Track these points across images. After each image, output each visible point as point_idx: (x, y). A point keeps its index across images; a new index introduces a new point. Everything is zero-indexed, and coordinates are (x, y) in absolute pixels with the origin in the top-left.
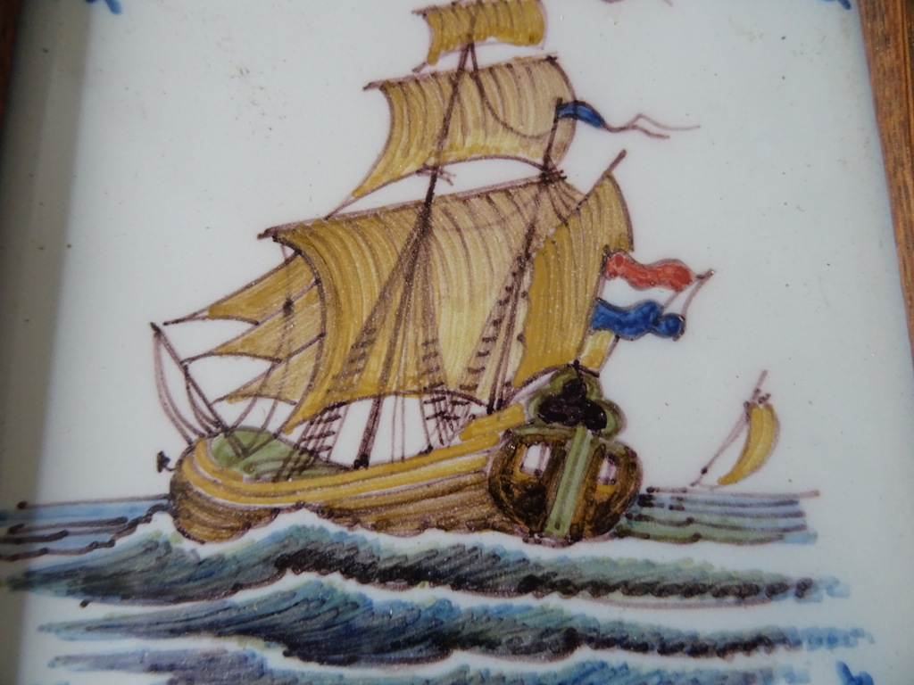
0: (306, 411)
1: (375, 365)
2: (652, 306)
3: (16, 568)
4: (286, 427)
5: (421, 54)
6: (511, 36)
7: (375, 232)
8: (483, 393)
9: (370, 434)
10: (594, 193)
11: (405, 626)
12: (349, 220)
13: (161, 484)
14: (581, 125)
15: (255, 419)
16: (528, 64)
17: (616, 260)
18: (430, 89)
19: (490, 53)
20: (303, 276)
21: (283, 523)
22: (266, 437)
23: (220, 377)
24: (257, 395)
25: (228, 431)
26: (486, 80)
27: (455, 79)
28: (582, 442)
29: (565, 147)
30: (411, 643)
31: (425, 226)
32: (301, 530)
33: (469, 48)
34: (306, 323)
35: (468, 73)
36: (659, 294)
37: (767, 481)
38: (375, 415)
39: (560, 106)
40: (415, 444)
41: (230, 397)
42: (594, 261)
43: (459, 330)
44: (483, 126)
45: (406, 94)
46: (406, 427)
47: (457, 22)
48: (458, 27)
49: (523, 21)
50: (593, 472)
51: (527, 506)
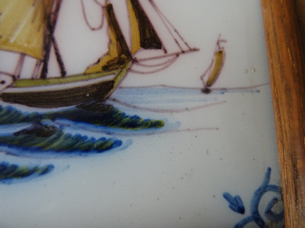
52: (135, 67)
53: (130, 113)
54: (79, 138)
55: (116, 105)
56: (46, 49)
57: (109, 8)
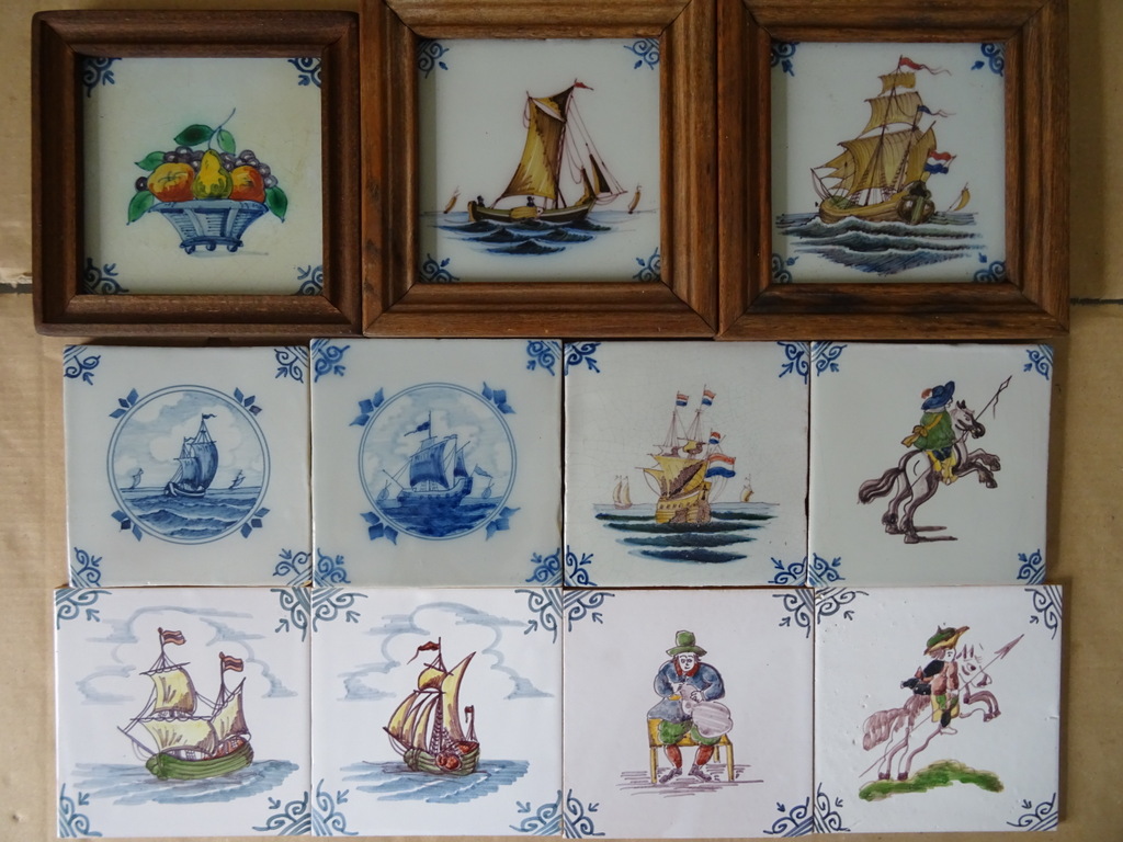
0: (852, 192)
1: (869, 180)
2: (940, 165)
4: (847, 196)
5: (880, 91)
6: (906, 86)
7: (868, 144)
8: (896, 188)
9: (868, 198)
10: (927, 133)
12: (862, 140)
13: (817, 210)
14: (924, 114)
15: (839, 194)
16: (910, 94)
17: (932, 152)
18: (883, 101)
19: (900, 90)
20: (849, 156)
21: (847, 219)
22: (841, 198)
23: (830, 183)
24: (839, 188)
25: (832, 197)
26: (898, 99)
27: (890, 98)
28: (921, 200)
29: (919, 120)
31: (881, 143)
33: (894, 89)
34: (851, 169)
35: (893, 97)
36: (942, 162)
37: (966, 210)
38: (869, 193)
40: (879, 201)
41: (832, 188)
42: (926, 152)
43: (890, 171)
44: (897, 113)
45: (876, 103)
46: (877, 196)
47: (891, 80)
48: (891, 82)
49: (908, 80)
50: (923, 207)
51: (906, 215)
52: (598, 202)
53: (596, 224)
54: (575, 236)
56: (556, 194)
57: (584, 171)
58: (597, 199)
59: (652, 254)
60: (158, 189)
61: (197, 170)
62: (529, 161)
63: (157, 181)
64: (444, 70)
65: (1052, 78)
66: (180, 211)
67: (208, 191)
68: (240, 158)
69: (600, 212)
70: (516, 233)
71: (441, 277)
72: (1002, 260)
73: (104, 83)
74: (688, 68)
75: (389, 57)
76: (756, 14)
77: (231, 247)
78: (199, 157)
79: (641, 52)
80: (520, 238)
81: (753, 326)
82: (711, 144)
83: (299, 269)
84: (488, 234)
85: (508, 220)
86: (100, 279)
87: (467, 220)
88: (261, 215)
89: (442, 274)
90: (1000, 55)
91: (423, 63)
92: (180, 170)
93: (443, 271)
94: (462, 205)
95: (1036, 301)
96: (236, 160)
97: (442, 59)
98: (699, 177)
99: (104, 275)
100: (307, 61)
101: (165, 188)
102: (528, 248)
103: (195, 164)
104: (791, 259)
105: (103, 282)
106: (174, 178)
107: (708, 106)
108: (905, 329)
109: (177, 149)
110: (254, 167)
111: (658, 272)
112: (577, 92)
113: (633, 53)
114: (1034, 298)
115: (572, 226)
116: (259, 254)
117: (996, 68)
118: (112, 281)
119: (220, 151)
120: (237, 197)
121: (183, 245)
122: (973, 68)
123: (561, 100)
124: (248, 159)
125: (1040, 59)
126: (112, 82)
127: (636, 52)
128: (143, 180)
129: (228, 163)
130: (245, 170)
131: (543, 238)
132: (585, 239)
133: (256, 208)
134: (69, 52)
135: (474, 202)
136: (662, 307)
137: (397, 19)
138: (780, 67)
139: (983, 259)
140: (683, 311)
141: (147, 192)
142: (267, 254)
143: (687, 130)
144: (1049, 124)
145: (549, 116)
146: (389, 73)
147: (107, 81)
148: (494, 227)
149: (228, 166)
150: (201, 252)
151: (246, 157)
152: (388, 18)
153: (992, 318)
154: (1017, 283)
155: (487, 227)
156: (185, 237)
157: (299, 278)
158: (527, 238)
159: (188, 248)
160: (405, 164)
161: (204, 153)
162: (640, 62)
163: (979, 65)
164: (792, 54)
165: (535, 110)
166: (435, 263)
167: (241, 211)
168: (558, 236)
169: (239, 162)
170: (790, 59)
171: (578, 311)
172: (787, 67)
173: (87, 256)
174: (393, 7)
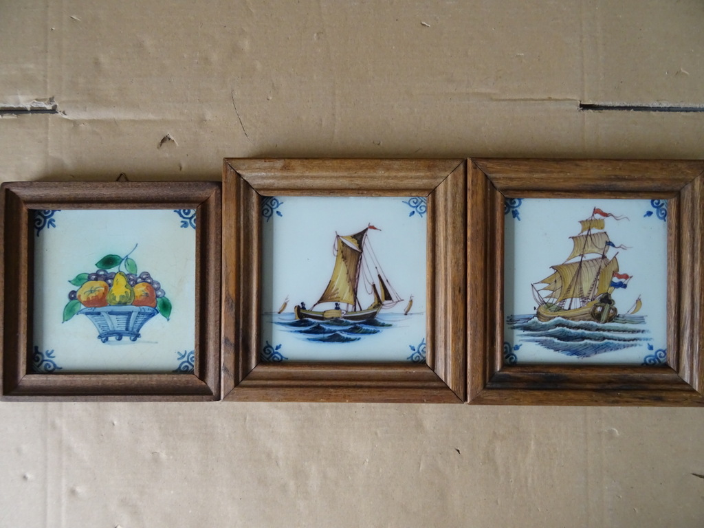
0: (559, 300)
1: (571, 292)
2: (621, 282)
3: (512, 326)
4: (556, 303)
5: (580, 231)
6: (598, 227)
7: (571, 268)
8: (590, 298)
9: (571, 304)
10: (612, 260)
11: (577, 336)
12: (567, 265)
13: (535, 312)
14: (611, 247)
15: (551, 301)
16: (601, 233)
17: (615, 274)
18: (582, 238)
19: (594, 231)
20: (558, 276)
21: (556, 319)
22: (552, 305)
23: (544, 294)
24: (551, 297)
25: (546, 303)
26: (593, 237)
27: (586, 236)
28: (607, 306)
29: (607, 251)
30: (578, 338)
31: (580, 266)
32: (559, 320)
33: (589, 230)
34: (559, 284)
35: (589, 235)
36: (623, 280)
37: (638, 314)
38: (571, 301)
39: (606, 242)
40: (578, 306)
41: (546, 297)
42: (611, 274)
43: (586, 286)
44: (591, 246)
45: (577, 240)
46: (577, 303)
47: (587, 224)
48: (587, 225)
49: (600, 224)
50: (609, 311)
51: (597, 317)
52: (383, 307)
55: (378, 320)
56: (355, 301)
57: (374, 286)
58: (383, 305)
59: (420, 342)
60: (83, 298)
61: (110, 285)
62: (337, 278)
63: (84, 293)
64: (279, 217)
65: (701, 228)
66: (99, 314)
67: (118, 299)
68: (140, 277)
69: (384, 314)
70: (327, 328)
71: (275, 357)
72: (664, 348)
73: (48, 227)
74: (446, 221)
75: (242, 212)
76: (495, 182)
77: (133, 338)
78: (112, 277)
79: (414, 205)
80: (330, 332)
81: (490, 398)
82: (462, 273)
83: (179, 353)
84: (308, 328)
85: (322, 318)
86: (43, 361)
87: (294, 318)
88: (153, 316)
89: (277, 355)
90: (664, 207)
91: (265, 212)
92: (99, 285)
93: (277, 353)
94: (291, 309)
95: (689, 382)
96: (137, 278)
97: (278, 209)
98: (454, 296)
99: (46, 358)
100: (186, 211)
101: (88, 298)
102: (335, 338)
103: (110, 281)
104: (516, 346)
105: (45, 363)
106: (95, 291)
107: (460, 247)
108: (596, 401)
109: (97, 271)
110: (149, 283)
111: (424, 355)
112: (370, 231)
113: (408, 206)
114: (687, 379)
115: (366, 323)
116: (152, 342)
117: (661, 216)
118: (51, 361)
119: (127, 273)
120: (137, 303)
121: (100, 337)
122: (645, 216)
123: (359, 237)
124: (146, 278)
125: (693, 214)
126: (54, 226)
127: (411, 206)
128: (74, 292)
129: (132, 281)
130: (143, 285)
131: (345, 331)
132: (374, 332)
133: (150, 311)
134: (25, 209)
135: (299, 306)
136: (426, 384)
137: (248, 186)
138: (510, 214)
139: (651, 348)
140: (442, 388)
141: (77, 301)
142: (157, 343)
143: (446, 263)
144: (699, 261)
145: (351, 248)
146: (242, 223)
147: (50, 225)
148: (312, 324)
149: (132, 283)
150: (113, 341)
151: (144, 277)
152: (242, 186)
153: (657, 394)
154: (675, 369)
155: (307, 324)
156: (101, 331)
157: (179, 359)
158: (335, 331)
159: (104, 339)
160: (252, 283)
161: (116, 274)
162: (414, 212)
163: (649, 213)
164: (519, 205)
165: (341, 244)
166: (271, 347)
167: (139, 313)
168: (355, 330)
169: (139, 280)
170: (517, 209)
171: (369, 387)
172: (515, 214)
173: (35, 344)
174: (245, 178)
